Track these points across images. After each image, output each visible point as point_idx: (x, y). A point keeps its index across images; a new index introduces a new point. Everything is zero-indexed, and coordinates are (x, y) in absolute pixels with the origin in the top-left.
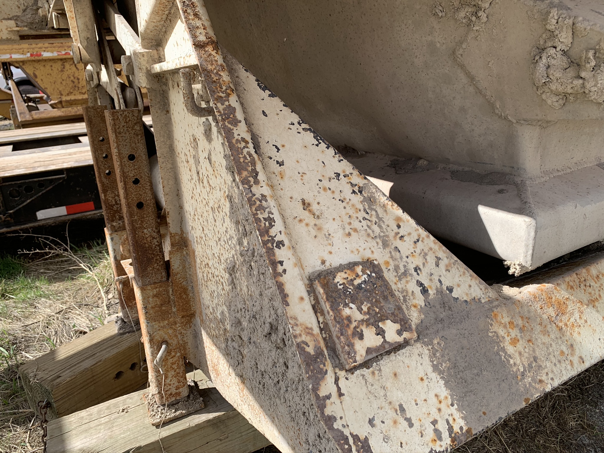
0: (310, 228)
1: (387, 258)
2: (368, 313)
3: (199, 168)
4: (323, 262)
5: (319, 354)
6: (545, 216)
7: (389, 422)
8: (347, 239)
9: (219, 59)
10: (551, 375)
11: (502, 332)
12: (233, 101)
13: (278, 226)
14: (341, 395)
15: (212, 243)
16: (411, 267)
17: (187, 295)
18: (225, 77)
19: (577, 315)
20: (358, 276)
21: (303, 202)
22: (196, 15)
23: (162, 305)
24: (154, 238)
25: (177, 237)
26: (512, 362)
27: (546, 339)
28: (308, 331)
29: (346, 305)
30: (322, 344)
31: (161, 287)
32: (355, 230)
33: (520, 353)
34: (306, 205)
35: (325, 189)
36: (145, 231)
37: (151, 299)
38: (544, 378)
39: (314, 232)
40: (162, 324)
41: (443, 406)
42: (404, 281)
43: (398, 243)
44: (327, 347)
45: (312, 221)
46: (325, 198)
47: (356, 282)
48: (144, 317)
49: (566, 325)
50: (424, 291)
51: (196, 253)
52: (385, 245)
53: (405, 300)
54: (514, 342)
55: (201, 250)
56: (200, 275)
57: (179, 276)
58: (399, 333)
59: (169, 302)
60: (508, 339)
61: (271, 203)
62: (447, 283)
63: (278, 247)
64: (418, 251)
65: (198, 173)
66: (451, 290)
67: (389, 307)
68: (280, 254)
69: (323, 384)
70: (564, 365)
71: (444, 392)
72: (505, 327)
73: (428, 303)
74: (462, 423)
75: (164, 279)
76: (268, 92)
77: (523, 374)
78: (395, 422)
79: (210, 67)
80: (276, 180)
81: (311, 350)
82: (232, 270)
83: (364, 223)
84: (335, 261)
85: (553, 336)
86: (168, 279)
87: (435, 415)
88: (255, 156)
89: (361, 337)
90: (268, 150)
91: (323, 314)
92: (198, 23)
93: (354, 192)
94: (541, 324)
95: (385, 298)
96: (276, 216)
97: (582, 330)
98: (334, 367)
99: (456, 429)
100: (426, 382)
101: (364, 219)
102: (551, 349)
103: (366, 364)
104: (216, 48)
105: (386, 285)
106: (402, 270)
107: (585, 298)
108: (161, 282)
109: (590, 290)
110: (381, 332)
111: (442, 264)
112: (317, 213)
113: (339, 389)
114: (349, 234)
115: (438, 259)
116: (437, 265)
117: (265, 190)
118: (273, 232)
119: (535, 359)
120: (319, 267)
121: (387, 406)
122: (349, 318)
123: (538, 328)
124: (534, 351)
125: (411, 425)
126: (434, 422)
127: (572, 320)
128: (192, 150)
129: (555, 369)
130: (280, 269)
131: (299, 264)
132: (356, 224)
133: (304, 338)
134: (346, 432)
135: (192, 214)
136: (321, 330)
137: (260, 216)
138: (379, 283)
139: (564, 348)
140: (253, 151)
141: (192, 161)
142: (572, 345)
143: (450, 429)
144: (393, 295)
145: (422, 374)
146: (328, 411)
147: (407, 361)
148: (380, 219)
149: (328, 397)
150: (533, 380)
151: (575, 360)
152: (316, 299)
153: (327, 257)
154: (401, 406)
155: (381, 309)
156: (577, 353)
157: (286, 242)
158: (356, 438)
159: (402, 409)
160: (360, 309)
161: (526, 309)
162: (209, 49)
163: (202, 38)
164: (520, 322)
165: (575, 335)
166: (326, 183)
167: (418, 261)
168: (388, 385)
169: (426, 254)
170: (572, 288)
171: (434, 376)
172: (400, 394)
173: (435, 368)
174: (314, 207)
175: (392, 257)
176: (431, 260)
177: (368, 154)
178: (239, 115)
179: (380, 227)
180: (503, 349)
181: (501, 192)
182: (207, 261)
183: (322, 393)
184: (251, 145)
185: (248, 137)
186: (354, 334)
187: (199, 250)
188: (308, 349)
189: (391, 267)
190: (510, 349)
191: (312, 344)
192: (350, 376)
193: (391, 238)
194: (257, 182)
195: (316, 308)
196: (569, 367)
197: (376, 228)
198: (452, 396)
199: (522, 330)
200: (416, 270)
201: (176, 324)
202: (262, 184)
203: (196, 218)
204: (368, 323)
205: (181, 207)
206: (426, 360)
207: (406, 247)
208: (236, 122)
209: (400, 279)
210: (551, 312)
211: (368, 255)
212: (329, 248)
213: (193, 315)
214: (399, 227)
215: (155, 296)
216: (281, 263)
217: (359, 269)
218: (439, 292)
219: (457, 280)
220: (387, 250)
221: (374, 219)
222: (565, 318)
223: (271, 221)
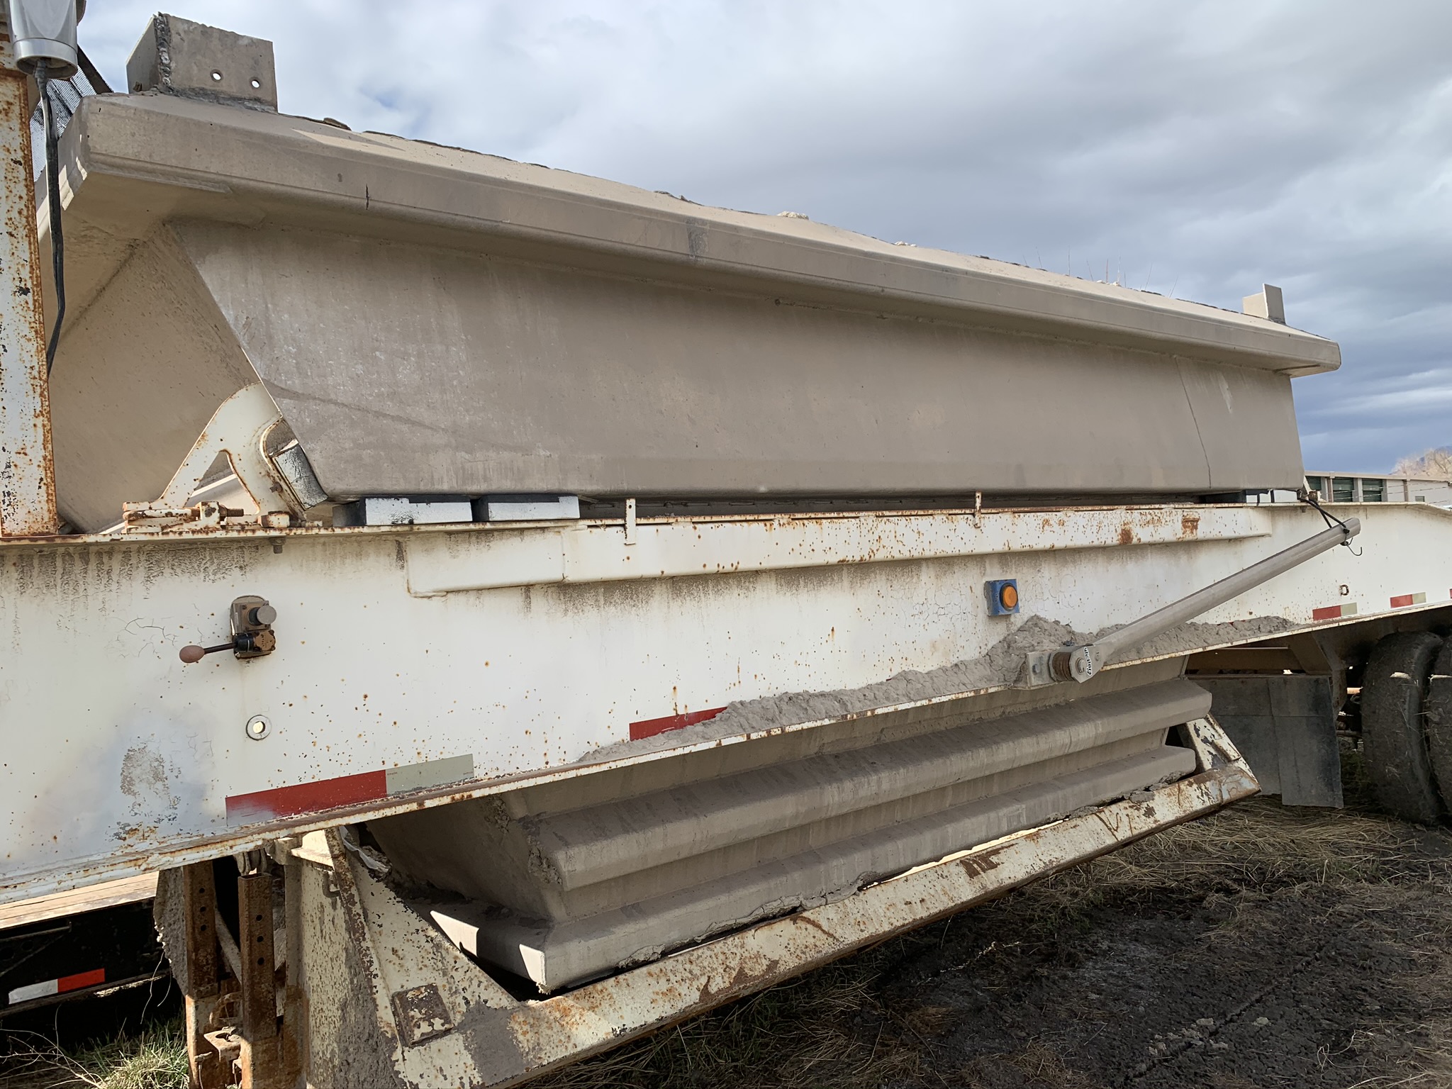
0: (396, 966)
1: (445, 982)
2: (425, 1014)
3: (323, 927)
4: (402, 987)
5: (394, 1037)
6: (552, 951)
7: (432, 1077)
8: (420, 972)
9: (346, 864)
10: (548, 1055)
11: (516, 1027)
12: (354, 891)
13: (376, 964)
14: (404, 1060)
15: (328, 988)
16: (460, 988)
17: (296, 1049)
18: (349, 876)
19: (577, 1017)
20: (422, 993)
21: (393, 949)
22: (334, 837)
23: (269, 1061)
24: (270, 992)
25: (293, 989)
26: (521, 1045)
27: (549, 1032)
28: (389, 1025)
29: (412, 1010)
30: (396, 1032)
31: (271, 1042)
32: (426, 966)
33: (528, 1041)
34: (394, 951)
35: (408, 941)
36: (263, 986)
37: (260, 1055)
38: (543, 1056)
39: (398, 968)
40: (267, 1083)
41: (468, 1070)
42: (454, 997)
43: (454, 973)
44: (399, 1034)
45: (398, 961)
46: (407, 946)
47: (420, 997)
48: (251, 1075)
49: (567, 1023)
50: (467, 1003)
51: (311, 1002)
52: (445, 974)
53: (453, 1009)
54: (525, 1033)
55: (315, 997)
56: (312, 1023)
57: (290, 1028)
58: (443, 1025)
59: (277, 1058)
60: (520, 1031)
61: (372, 951)
62: (483, 998)
63: (374, 977)
64: (467, 977)
65: (322, 931)
66: (486, 1002)
67: (440, 1010)
68: (375, 982)
69: (394, 1054)
70: (559, 1048)
71: (470, 1061)
72: (520, 1024)
73: (468, 1010)
74: (480, 1079)
75: (275, 1034)
76: (376, 879)
77: (527, 1053)
78: (436, 1077)
79: (340, 871)
80: (376, 937)
81: (389, 1035)
82: (343, 1007)
83: (432, 961)
84: (409, 986)
85: (555, 1030)
86: (278, 1034)
87: (462, 1074)
88: (364, 923)
89: (419, 1027)
90: (372, 917)
91: (398, 1016)
92: (335, 843)
93: (427, 941)
94: (547, 1022)
95: (437, 1005)
96: (375, 959)
97: (580, 1027)
98: (403, 1045)
99: (475, 1082)
100: (459, 1055)
101: (433, 958)
102: (552, 1039)
103: (421, 1042)
104: (345, 858)
105: (439, 998)
106: (454, 990)
107: (587, 1005)
108: (271, 1037)
109: (593, 1000)
110: (431, 1025)
111: (482, 986)
112: (401, 956)
113: (404, 1057)
114: (421, 969)
115: (480, 982)
116: (479, 986)
117: (369, 944)
118: (372, 969)
119: (538, 1044)
120: (400, 990)
121: (432, 1068)
122: (413, 1017)
123: (545, 1025)
124: (539, 1039)
125: (446, 1079)
126: (461, 1078)
127: (573, 1020)
128: (318, 913)
129: (552, 1051)
130: (375, 990)
131: (387, 987)
132: (426, 962)
133: (385, 1029)
134: (406, 1080)
135: (311, 965)
136: (397, 1025)
137: (365, 960)
138: (435, 997)
139: (562, 1038)
140: (363, 920)
141: (317, 921)
142: (569, 1037)
143: (471, 1082)
144: (442, 1003)
145: (457, 1051)
146: (396, 1068)
147: (448, 1043)
148: (443, 958)
149: (397, 1061)
150: (534, 1057)
151: (570, 1046)
152: (395, 1008)
153: (405, 983)
154: (441, 1068)
155: (433, 1011)
156: (573, 1041)
157: (379, 975)
158: (411, 1083)
159: (441, 1070)
160: (420, 1012)
161: (538, 1013)
162: (341, 858)
163: (337, 852)
164: (532, 1021)
165: (574, 1030)
166: (409, 937)
167: (466, 984)
168: (434, 1056)
169: (472, 979)
170: (578, 998)
171: (465, 1052)
172: (441, 1061)
173: (466, 1048)
174: (400, 953)
175: (448, 982)
176: (475, 982)
177: (474, 901)
178: (357, 899)
179: (442, 963)
180: (516, 1038)
181: (538, 934)
182: (321, 1006)
183: (393, 1059)
184: (362, 917)
185: (361, 912)
186: (414, 1025)
187: (313, 999)
188: (387, 1035)
189: (447, 988)
190: (521, 1038)
191: (390, 1033)
192: (411, 1050)
193: (449, 970)
194: (364, 939)
195: (395, 1014)
196: (564, 1050)
197: (440, 964)
198: (475, 1064)
199: (531, 1026)
200: (463, 990)
201: (281, 1082)
202: (367, 940)
203: (315, 968)
204: (424, 1020)
205: (300, 960)
206: (461, 1042)
207: (458, 975)
208: (354, 904)
209: (452, 996)
210: (558, 1015)
211: (432, 981)
212: (407, 978)
213: (299, 1072)
214: (456, 962)
215: (264, 1051)
216: (375, 987)
217: (423, 990)
218: (478, 1003)
219: (491, 995)
220: (446, 978)
221: (439, 958)
222: (567, 1019)
223: (371, 962)
